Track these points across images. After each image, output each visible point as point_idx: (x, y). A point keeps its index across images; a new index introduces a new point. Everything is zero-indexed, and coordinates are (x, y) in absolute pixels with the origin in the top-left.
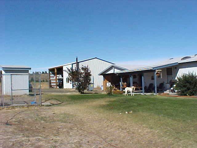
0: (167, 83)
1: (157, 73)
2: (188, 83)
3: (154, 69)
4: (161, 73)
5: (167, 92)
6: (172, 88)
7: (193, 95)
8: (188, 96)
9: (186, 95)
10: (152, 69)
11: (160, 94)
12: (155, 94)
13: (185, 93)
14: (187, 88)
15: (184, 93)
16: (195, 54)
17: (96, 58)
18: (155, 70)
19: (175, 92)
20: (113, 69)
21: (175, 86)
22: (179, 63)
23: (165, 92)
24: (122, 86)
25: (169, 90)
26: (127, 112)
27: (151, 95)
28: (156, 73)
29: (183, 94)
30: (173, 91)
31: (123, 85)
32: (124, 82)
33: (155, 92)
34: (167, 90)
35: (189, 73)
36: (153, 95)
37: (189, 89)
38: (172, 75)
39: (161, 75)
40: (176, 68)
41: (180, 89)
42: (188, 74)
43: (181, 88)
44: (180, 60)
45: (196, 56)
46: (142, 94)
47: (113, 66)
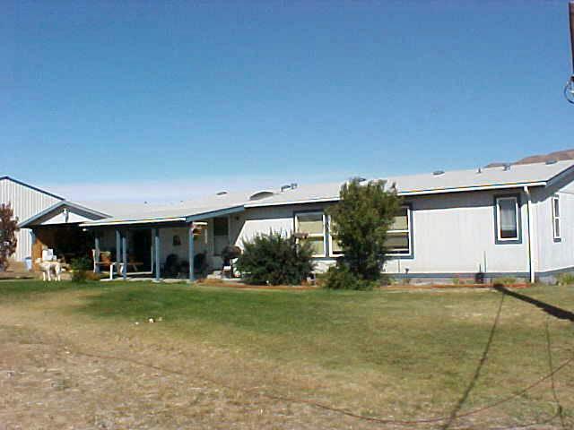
0: (216, 255)
1: (195, 231)
2: (269, 254)
3: (189, 220)
4: (206, 231)
5: (216, 276)
6: (227, 268)
7: (280, 283)
8: (271, 286)
9: (265, 284)
10: (184, 219)
11: (202, 279)
12: (188, 281)
13: (263, 280)
14: (268, 269)
15: (259, 278)
16: (283, 185)
17: (7, 178)
18: (191, 222)
19: (234, 277)
20: (65, 212)
21: (235, 260)
22: (247, 208)
23: (209, 277)
24: (98, 259)
25: (219, 272)
26: (151, 320)
27: (179, 283)
28: (192, 230)
29: (257, 280)
30: (230, 274)
31: (100, 257)
32: (103, 249)
33: (188, 278)
34: (215, 272)
35: (271, 233)
36: (184, 283)
37: (270, 270)
38: (227, 234)
39: (206, 234)
40: (238, 218)
41: (251, 270)
42: (269, 234)
43: (254, 268)
44: (248, 198)
45: (285, 190)
46: (154, 280)
47: (64, 206)
